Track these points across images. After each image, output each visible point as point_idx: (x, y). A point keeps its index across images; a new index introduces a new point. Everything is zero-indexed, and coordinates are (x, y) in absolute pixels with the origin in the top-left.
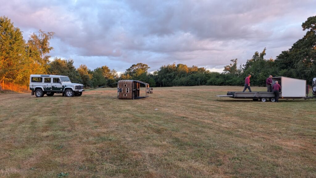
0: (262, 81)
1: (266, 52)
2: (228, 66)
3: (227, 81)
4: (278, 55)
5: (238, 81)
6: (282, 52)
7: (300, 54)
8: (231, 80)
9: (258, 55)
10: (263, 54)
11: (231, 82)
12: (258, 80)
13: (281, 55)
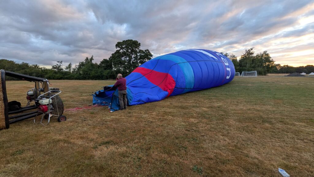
0: (94, 76)
1: (93, 58)
2: (55, 66)
3: (66, 76)
4: (101, 61)
5: (75, 76)
6: (104, 59)
7: (117, 61)
8: (69, 76)
9: (88, 60)
10: (92, 59)
11: (69, 77)
12: (91, 76)
13: (103, 61)
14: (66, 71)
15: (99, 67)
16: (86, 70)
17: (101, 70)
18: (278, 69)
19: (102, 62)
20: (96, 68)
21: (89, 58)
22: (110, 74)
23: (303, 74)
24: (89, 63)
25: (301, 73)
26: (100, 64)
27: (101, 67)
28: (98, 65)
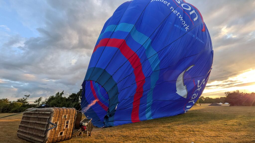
1: (64, 93)
6: (72, 94)
9: (59, 94)
10: (62, 93)
14: (35, 104)
15: (67, 100)
16: (55, 103)
17: (69, 102)
18: (204, 100)
19: (71, 96)
20: (65, 101)
21: (60, 92)
22: (77, 106)
23: (221, 104)
24: (58, 96)
25: (219, 103)
26: (68, 98)
27: (69, 100)
28: (67, 99)
